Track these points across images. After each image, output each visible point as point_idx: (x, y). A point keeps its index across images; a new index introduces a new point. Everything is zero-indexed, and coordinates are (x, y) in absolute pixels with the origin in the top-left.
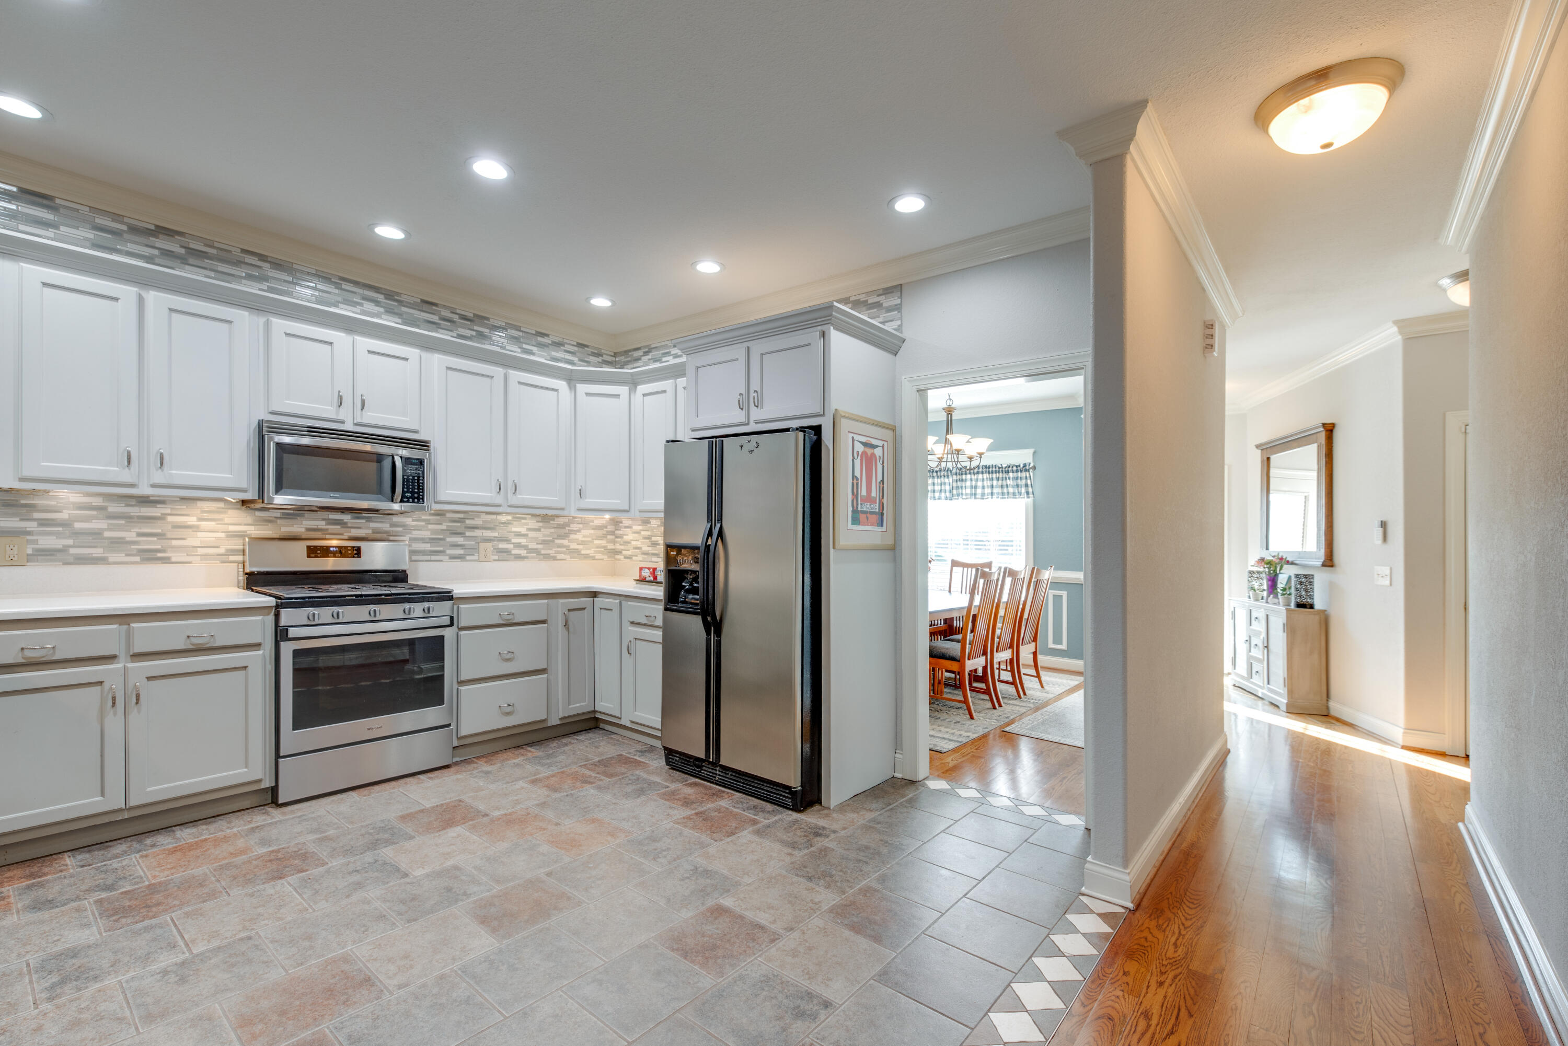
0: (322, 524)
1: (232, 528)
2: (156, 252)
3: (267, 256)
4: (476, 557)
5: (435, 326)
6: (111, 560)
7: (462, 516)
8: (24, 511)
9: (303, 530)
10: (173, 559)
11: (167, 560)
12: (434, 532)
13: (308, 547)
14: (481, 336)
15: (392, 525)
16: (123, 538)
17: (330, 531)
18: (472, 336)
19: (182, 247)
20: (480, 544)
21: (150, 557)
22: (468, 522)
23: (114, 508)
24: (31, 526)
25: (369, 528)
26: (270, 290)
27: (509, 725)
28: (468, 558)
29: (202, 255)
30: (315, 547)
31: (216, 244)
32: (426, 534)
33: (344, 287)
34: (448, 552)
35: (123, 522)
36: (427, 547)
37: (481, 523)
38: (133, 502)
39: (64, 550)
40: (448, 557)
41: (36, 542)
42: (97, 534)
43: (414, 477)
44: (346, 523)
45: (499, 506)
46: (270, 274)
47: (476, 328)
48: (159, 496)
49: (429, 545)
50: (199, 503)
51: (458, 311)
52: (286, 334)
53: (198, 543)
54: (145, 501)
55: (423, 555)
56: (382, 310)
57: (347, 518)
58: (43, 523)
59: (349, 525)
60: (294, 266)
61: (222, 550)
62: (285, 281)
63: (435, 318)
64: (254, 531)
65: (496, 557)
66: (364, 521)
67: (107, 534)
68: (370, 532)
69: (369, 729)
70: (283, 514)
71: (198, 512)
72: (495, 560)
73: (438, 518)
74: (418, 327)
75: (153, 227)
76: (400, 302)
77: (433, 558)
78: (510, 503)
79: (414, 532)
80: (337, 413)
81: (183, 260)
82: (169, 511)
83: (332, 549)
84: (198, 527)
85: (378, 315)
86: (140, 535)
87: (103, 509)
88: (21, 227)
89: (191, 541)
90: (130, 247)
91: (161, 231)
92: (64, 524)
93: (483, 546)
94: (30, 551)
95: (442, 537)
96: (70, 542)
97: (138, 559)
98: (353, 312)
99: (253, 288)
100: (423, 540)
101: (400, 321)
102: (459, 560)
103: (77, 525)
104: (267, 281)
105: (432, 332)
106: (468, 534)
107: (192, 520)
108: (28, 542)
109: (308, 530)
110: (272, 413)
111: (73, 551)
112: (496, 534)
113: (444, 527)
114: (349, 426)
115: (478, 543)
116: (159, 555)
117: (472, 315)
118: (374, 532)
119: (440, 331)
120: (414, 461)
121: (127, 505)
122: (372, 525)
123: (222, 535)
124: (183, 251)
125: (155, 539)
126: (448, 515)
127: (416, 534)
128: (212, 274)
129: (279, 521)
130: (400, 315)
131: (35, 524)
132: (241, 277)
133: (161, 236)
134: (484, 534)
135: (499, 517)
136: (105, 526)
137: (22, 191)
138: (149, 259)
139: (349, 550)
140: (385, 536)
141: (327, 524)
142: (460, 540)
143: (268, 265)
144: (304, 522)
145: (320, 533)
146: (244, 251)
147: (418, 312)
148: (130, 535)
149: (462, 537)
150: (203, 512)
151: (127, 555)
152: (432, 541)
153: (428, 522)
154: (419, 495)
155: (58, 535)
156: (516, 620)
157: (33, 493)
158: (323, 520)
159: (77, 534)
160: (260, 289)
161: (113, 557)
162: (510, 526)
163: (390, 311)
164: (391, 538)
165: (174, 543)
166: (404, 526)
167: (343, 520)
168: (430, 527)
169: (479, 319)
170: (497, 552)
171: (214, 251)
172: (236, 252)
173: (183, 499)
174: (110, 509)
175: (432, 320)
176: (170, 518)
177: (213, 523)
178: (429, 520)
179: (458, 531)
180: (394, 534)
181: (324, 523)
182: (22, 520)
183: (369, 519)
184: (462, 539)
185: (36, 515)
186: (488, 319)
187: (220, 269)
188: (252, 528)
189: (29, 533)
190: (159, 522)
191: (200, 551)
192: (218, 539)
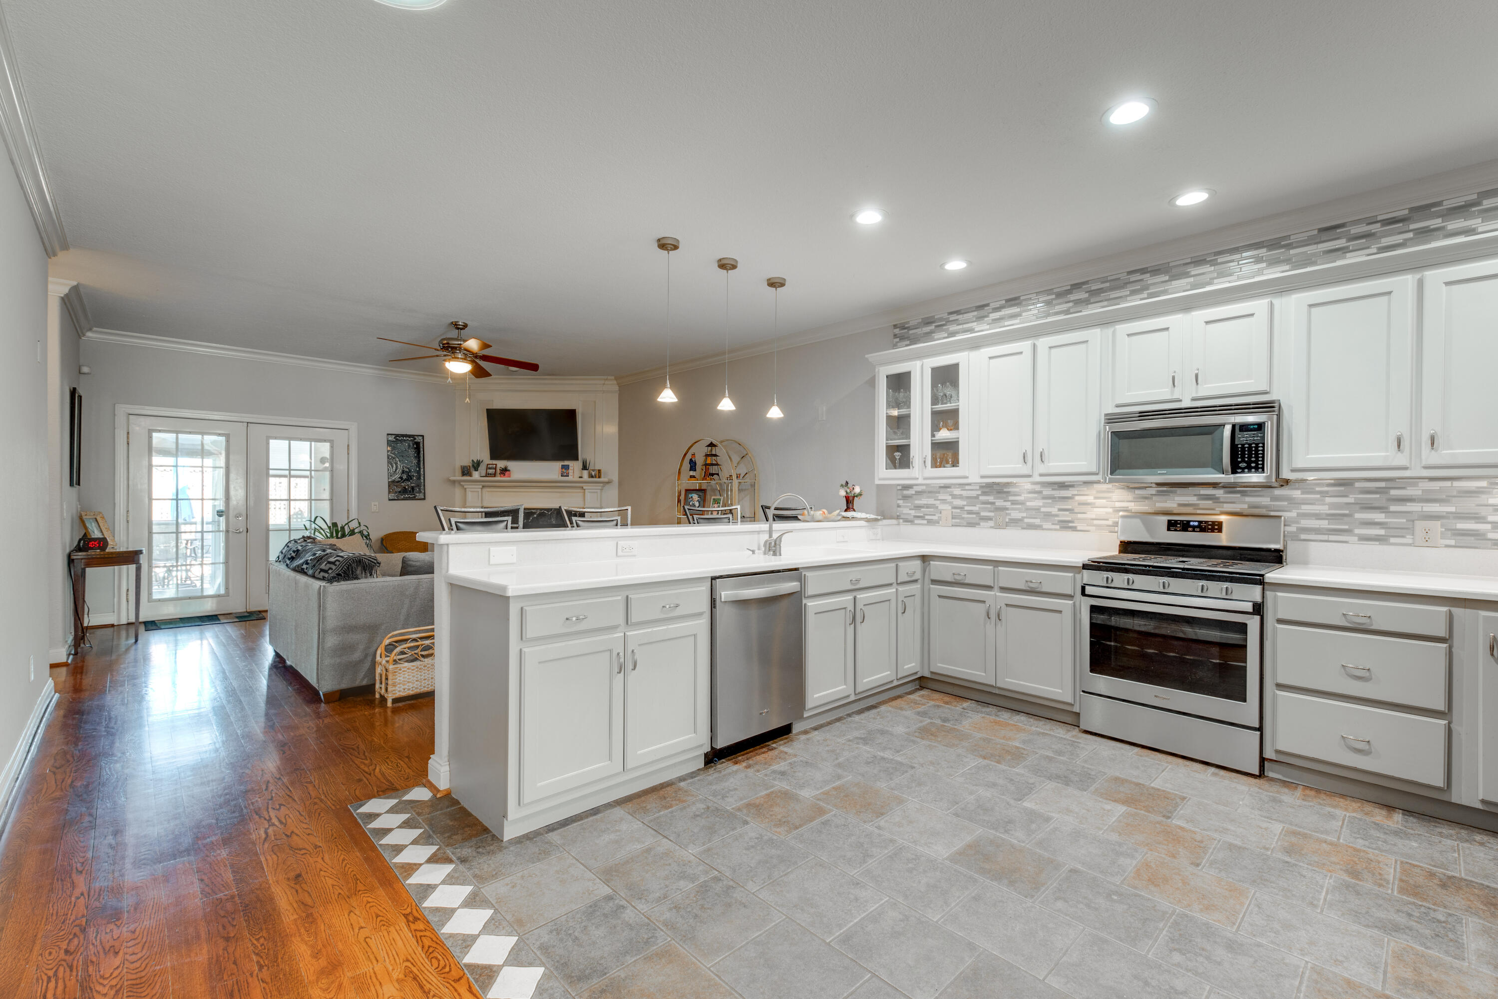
0: (1193, 500)
1: (1118, 504)
2: (1071, 304)
3: (1147, 268)
4: (1408, 539)
5: (1340, 253)
6: (1044, 527)
7: (1383, 484)
8: (1004, 495)
9: (1175, 505)
10: (1079, 528)
11: (1074, 529)
12: (1333, 506)
13: (1169, 521)
14: (1425, 234)
15: (1275, 499)
16: (1050, 512)
17: (1201, 506)
18: (1406, 240)
19: (1086, 292)
20: (1417, 522)
21: (1066, 526)
22: (1393, 492)
23: (1047, 492)
24: (1008, 504)
25: (1244, 503)
26: (1151, 296)
27: (1359, 767)
28: (1392, 540)
29: (1101, 291)
30: (1176, 521)
31: (1109, 278)
32: (1324, 509)
33: (1219, 260)
34: (1357, 531)
35: (1050, 501)
36: (1324, 524)
37: (1420, 493)
38: (1056, 487)
39: (1021, 520)
40: (1356, 538)
41: (1009, 514)
42: (1037, 509)
43: (1250, 445)
44: (1218, 498)
45: (1406, 468)
46: (1149, 282)
47: (1412, 227)
48: (1070, 482)
49: (1326, 522)
50: (1096, 486)
51: (1379, 218)
52: (1128, 335)
53: (1094, 517)
54: (1063, 486)
55: (1316, 534)
56: (1264, 265)
57: (1219, 493)
58: (1014, 503)
59: (1222, 500)
60: (1171, 265)
61: (1110, 522)
62: (1163, 282)
63: (1341, 243)
64: (1133, 506)
65: (1453, 542)
66: (1239, 495)
67: (1043, 510)
68: (1246, 506)
69: (1156, 696)
70: (1158, 491)
71: (1094, 492)
72: (1447, 546)
73: (1342, 488)
74: (1314, 263)
75: (1069, 288)
76: (1289, 246)
77: (1332, 538)
78: (1424, 463)
79: (1304, 507)
80: (1172, 393)
81: (1087, 302)
82: (1076, 493)
83: (1192, 523)
84: (1094, 503)
85: (1260, 272)
86: (1060, 510)
87: (1040, 492)
88: (1006, 323)
89: (1089, 515)
90: (1058, 308)
91: (1076, 287)
92: (1022, 503)
93: (1420, 525)
94: (1007, 520)
95: (1347, 512)
96: (1024, 515)
97: (1058, 527)
98: (1229, 282)
99: (1135, 302)
100: (1318, 516)
101: (1287, 267)
102: (1378, 543)
103: (1028, 504)
104: (1147, 289)
105: (1335, 261)
106: (1393, 508)
107: (1090, 499)
108: (1007, 514)
109: (1180, 505)
110: (1117, 406)
111: (1026, 520)
112: (1453, 509)
113: (1350, 499)
114: (1186, 403)
115: (1413, 521)
116: (1070, 525)
117: (1406, 212)
118: (1250, 507)
119: (1348, 255)
120: (1252, 427)
121: (1053, 489)
122: (1248, 499)
123: (1110, 510)
124: (1087, 295)
125: (1068, 513)
126: (1357, 485)
127: (1306, 508)
128: (1105, 303)
129: (1154, 498)
130: (1287, 261)
131: (1009, 503)
132: (1127, 296)
133: (1074, 291)
134: (1425, 509)
135: (1456, 484)
136: (1041, 504)
137: (1007, 301)
138: (1067, 312)
139: (1210, 525)
140: (1263, 512)
141: (1199, 500)
142: (1379, 517)
143: (1148, 275)
144: (1176, 498)
145: (1191, 508)
146: (1130, 273)
147: (1315, 247)
148: (1054, 510)
149: (1383, 512)
150: (1098, 492)
151: (1053, 524)
152: (1331, 517)
153: (1324, 494)
154: (1257, 464)
155: (1020, 510)
156: (1374, 627)
157: (1007, 484)
158: (1195, 495)
159: (1028, 509)
160: (1141, 299)
161: (1046, 525)
162: (1484, 496)
163: (1273, 262)
164: (1272, 514)
165: (1080, 516)
166: (1289, 499)
167: (1214, 495)
168: (1328, 500)
169: (1422, 210)
170: (1454, 535)
171: (1108, 285)
172: (1124, 276)
173: (1085, 483)
174: (1045, 493)
175: (1334, 247)
176: (1077, 498)
177: (1104, 501)
178: (1327, 492)
179: (1377, 505)
180: (1273, 509)
181: (1195, 498)
182: (1005, 501)
183: (1244, 494)
184: (1383, 515)
185: (1011, 498)
186: (1439, 204)
187: (1112, 296)
188: (1133, 504)
189: (1007, 509)
190: (1070, 500)
191: (1096, 522)
192: (1107, 513)
